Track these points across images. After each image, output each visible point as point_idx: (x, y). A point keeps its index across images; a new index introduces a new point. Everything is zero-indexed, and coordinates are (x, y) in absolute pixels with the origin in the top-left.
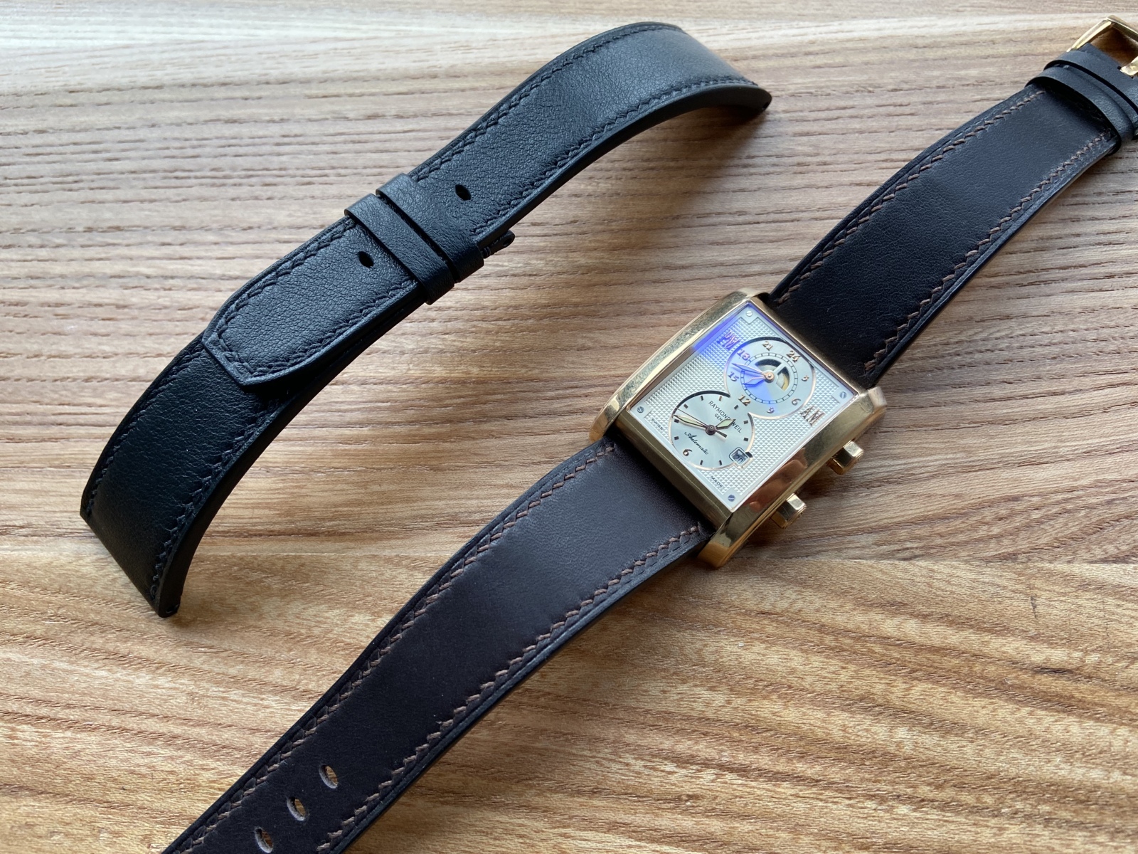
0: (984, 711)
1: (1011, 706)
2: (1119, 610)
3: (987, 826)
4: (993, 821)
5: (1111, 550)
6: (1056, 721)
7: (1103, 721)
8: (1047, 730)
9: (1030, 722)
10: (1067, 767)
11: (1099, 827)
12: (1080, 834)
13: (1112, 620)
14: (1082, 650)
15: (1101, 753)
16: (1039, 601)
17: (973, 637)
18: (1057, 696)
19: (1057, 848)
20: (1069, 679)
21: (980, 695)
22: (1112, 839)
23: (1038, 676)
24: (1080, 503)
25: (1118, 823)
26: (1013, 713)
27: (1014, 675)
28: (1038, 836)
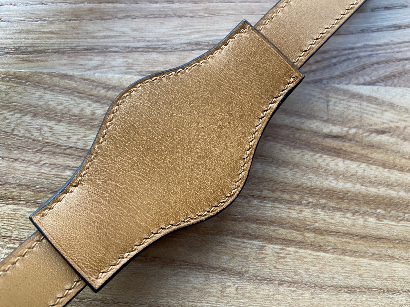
0: (298, 156)
1: (311, 153)
2: (368, 108)
3: (295, 210)
4: (298, 207)
5: (368, 79)
6: (332, 160)
7: (354, 161)
8: (327, 165)
9: (320, 161)
10: (335, 182)
11: (348, 210)
12: (338, 213)
13: (364, 113)
14: (348, 127)
15: (352, 175)
16: (330, 103)
17: (296, 120)
18: (333, 149)
19: (327, 219)
20: (340, 141)
21: (297, 148)
22: (353, 216)
23: (326, 139)
24: (356, 55)
25: (357, 208)
26: (312, 156)
27: (314, 138)
28: (319, 214)
